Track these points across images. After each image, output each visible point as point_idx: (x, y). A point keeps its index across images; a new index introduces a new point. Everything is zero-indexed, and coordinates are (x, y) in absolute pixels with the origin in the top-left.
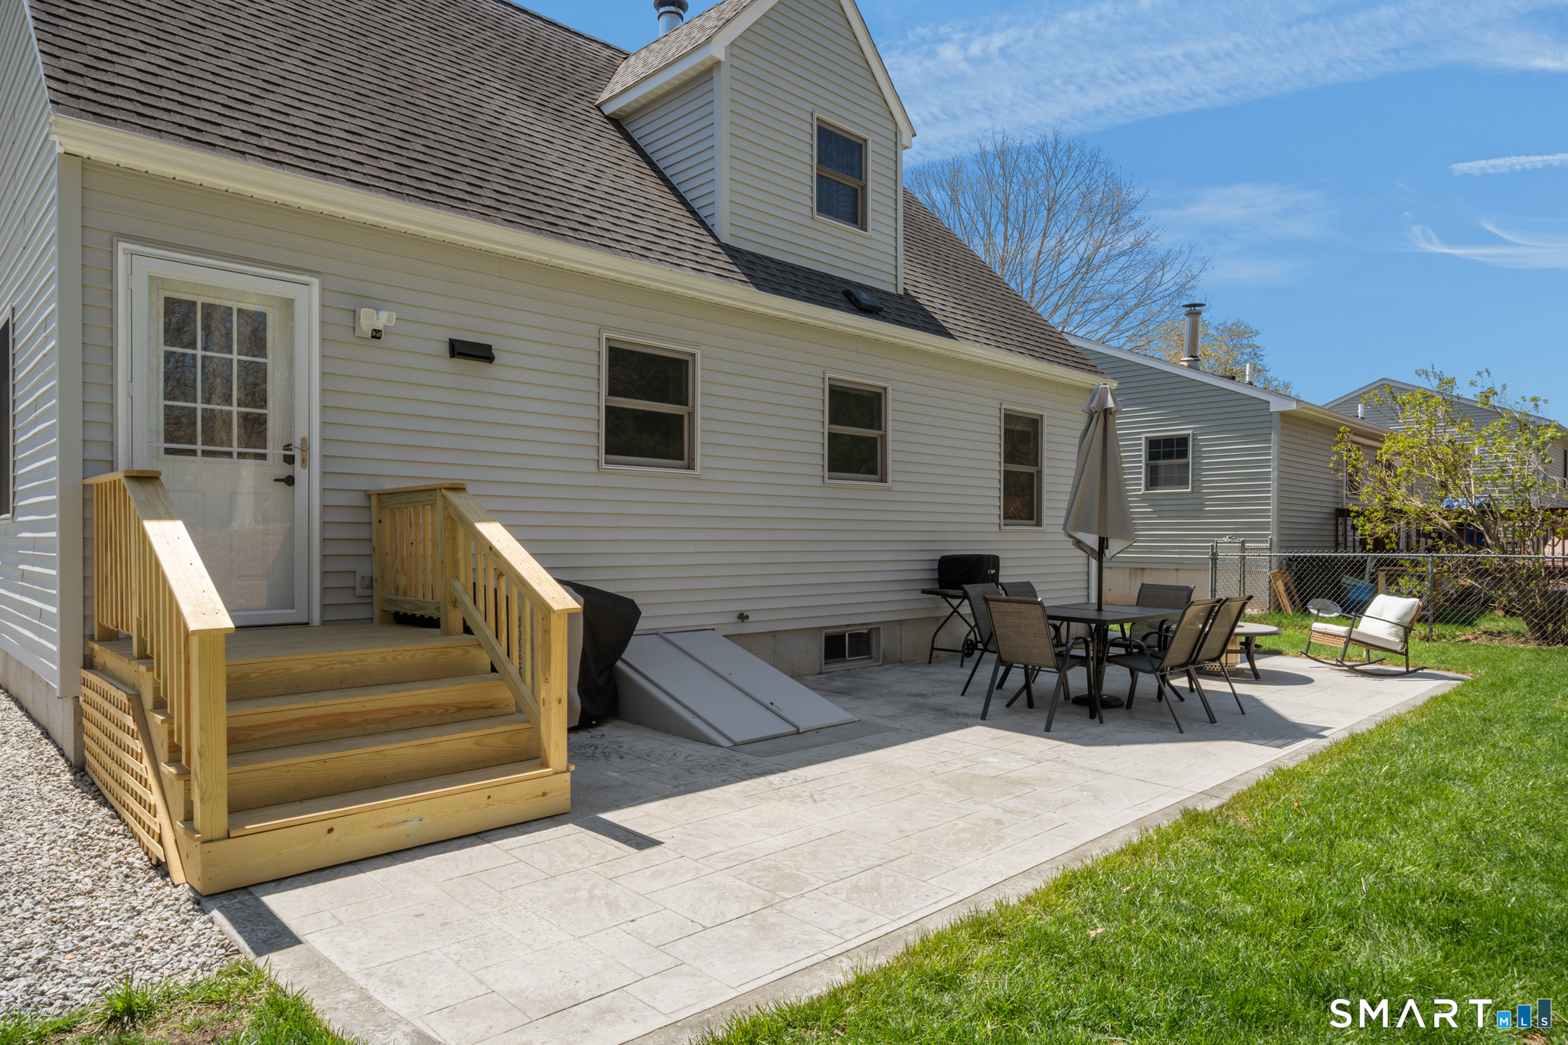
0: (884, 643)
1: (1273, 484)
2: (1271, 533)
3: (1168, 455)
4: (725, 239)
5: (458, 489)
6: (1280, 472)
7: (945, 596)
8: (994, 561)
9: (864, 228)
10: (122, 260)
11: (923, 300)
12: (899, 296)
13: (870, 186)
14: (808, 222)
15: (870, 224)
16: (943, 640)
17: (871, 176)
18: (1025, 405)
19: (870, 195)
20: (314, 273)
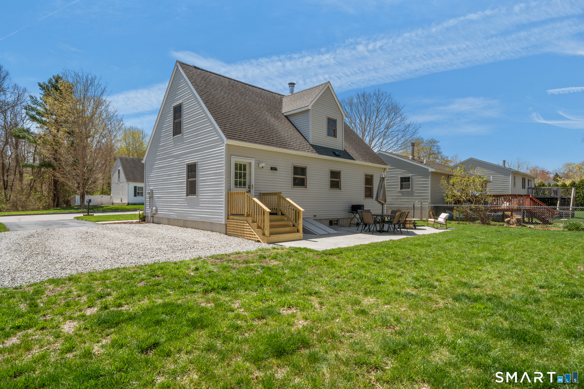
0: (340, 222)
1: (430, 189)
2: (429, 200)
3: (405, 181)
4: (311, 143)
5: (281, 193)
6: (431, 186)
7: (353, 213)
8: (363, 206)
9: (336, 137)
10: (232, 158)
11: (348, 151)
12: (343, 151)
13: (337, 129)
14: (325, 138)
15: (337, 137)
16: (352, 222)
17: (338, 127)
18: (369, 173)
19: (338, 131)
20: (253, 158)
